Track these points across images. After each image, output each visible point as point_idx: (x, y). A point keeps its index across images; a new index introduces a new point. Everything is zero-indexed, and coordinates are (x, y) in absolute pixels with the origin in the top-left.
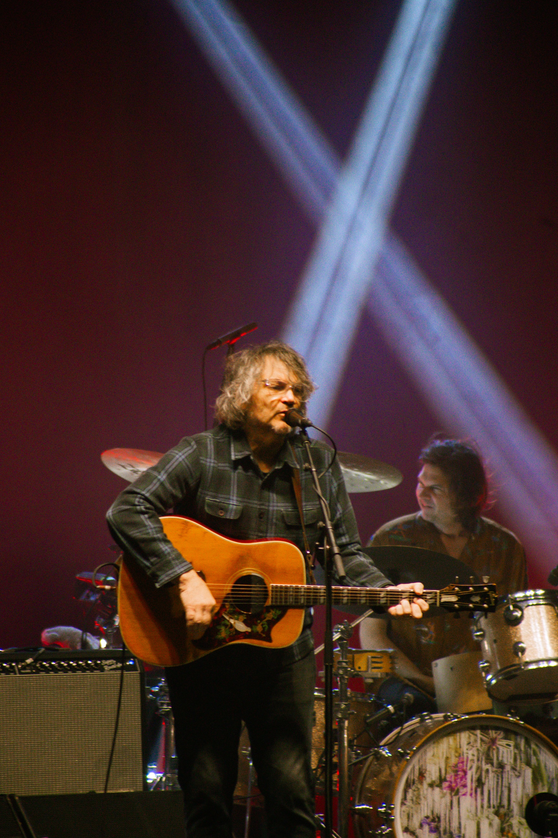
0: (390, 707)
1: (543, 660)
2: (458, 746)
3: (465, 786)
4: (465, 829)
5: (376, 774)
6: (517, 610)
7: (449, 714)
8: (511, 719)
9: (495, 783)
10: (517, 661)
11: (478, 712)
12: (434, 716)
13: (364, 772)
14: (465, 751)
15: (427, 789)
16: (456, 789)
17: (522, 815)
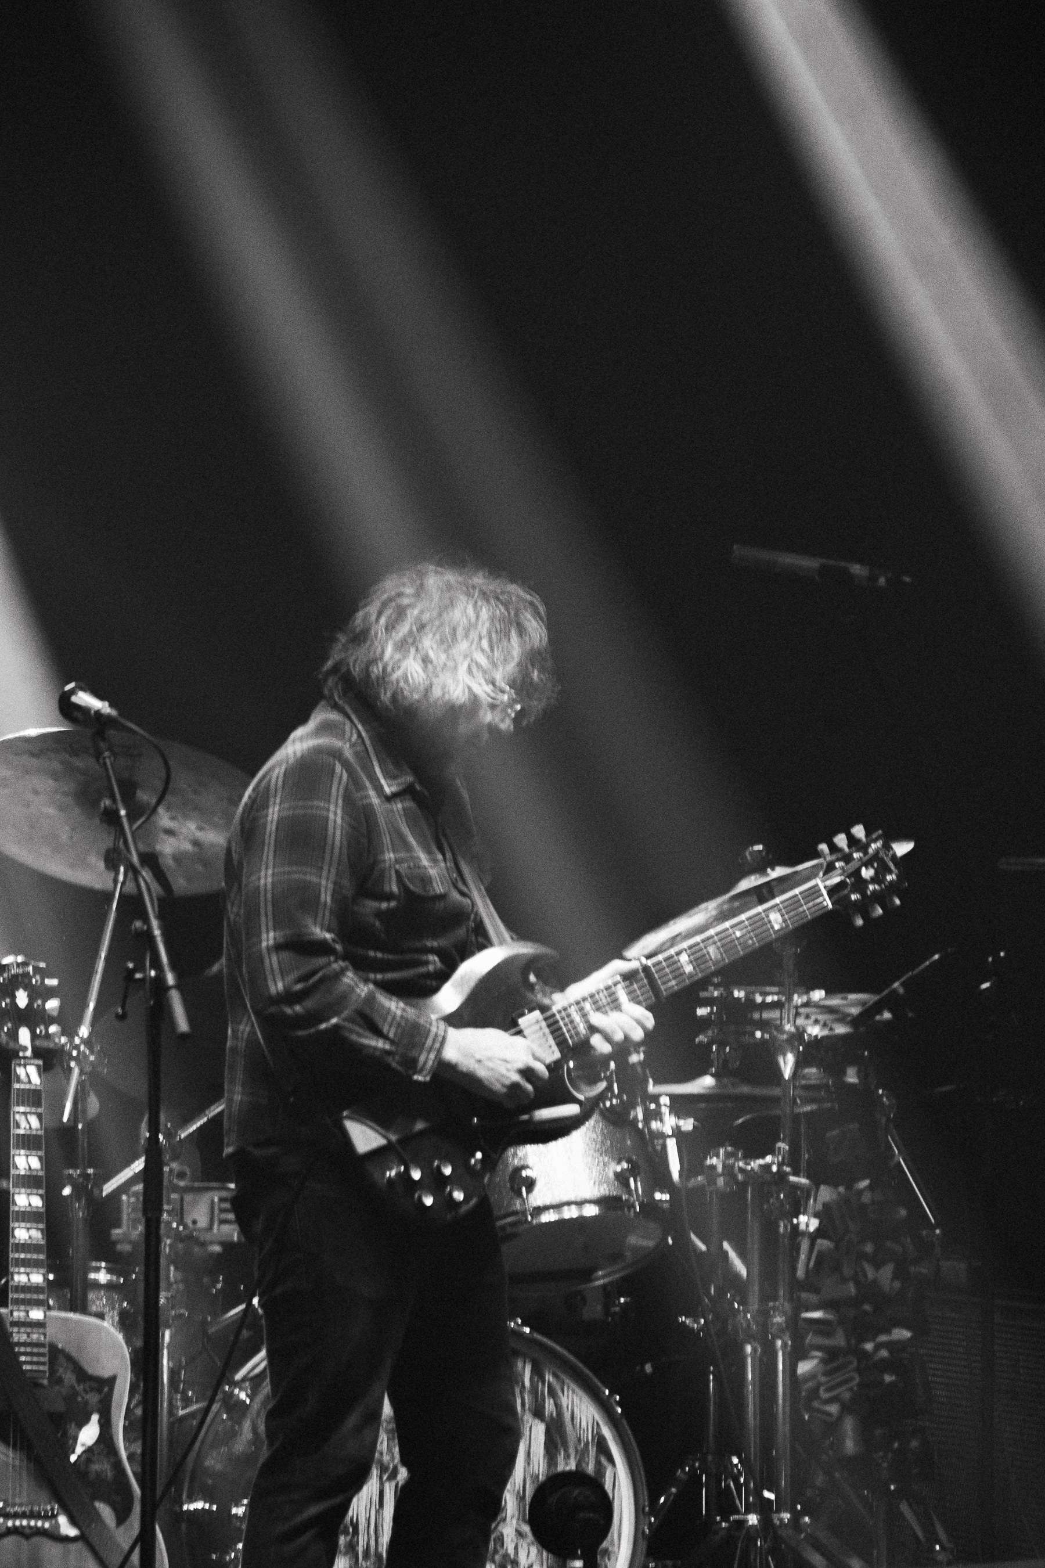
1: (568, 1204)
5: (225, 1438)
10: (518, 1206)
16: (391, 1466)
17: (524, 1516)
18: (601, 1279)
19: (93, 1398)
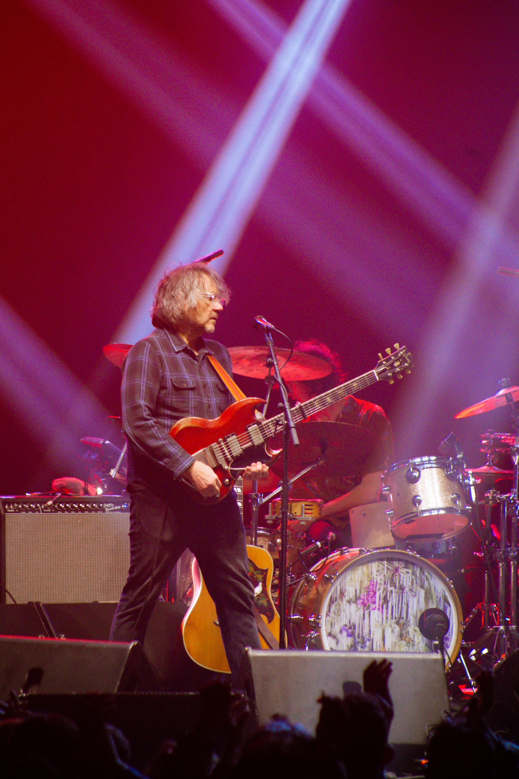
0: (319, 544)
1: (434, 509)
2: (370, 573)
3: (374, 603)
4: (374, 634)
5: (306, 592)
6: (416, 471)
7: (363, 549)
8: (411, 553)
9: (397, 601)
10: (415, 510)
11: (384, 548)
12: (351, 550)
13: (297, 591)
14: (375, 577)
15: (346, 605)
16: (368, 605)
17: (417, 623)
18: (446, 537)
19: (260, 577)
